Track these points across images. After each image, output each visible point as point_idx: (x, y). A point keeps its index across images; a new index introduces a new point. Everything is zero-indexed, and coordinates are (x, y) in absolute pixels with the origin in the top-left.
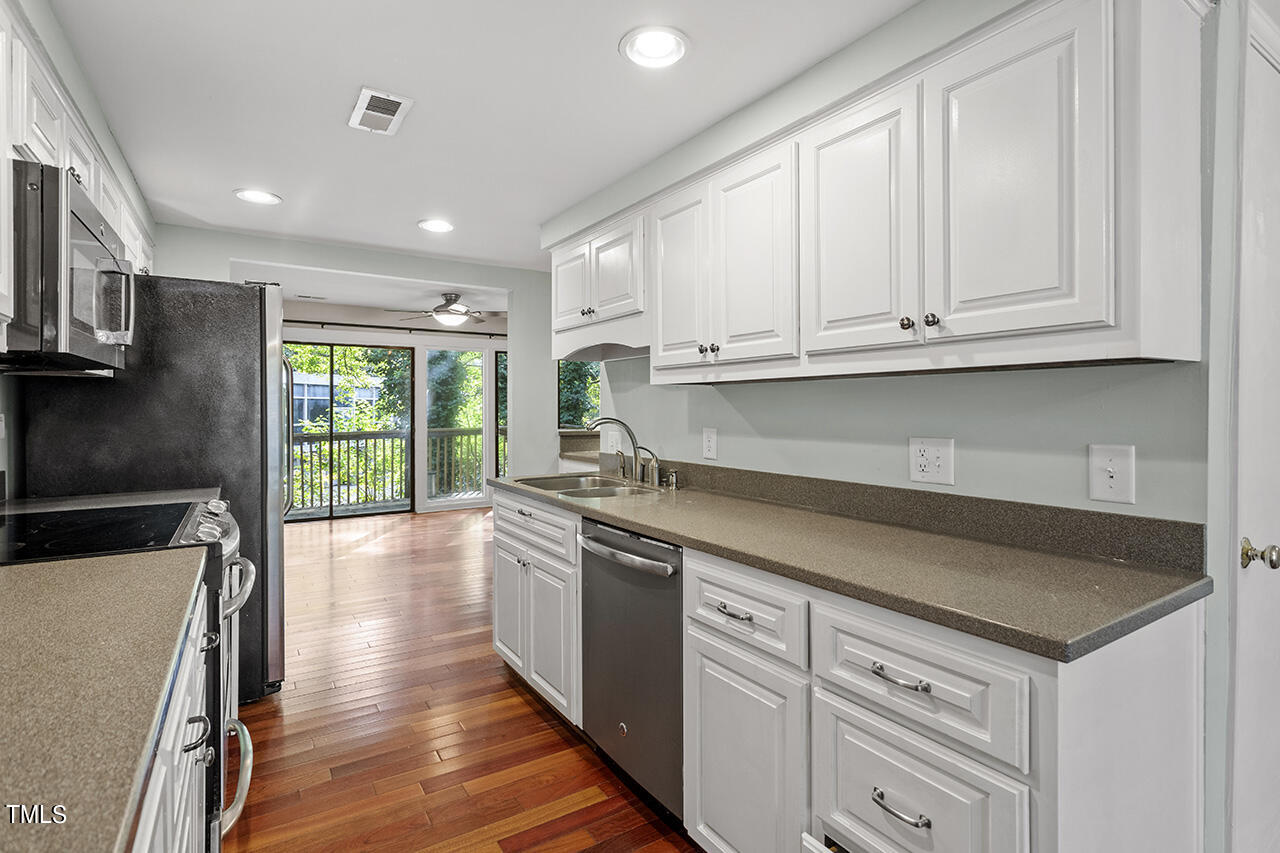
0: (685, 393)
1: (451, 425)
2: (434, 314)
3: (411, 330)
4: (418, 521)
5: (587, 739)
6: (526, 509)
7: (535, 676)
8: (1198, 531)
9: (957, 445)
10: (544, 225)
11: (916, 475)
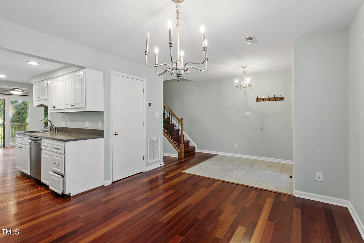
0: (61, 114)
1: (25, 122)
2: (10, 91)
3: (3, 94)
4: (5, 149)
5: (32, 178)
6: (21, 137)
7: (23, 170)
8: (103, 131)
9: (89, 122)
10: (32, 78)
11: (86, 127)
